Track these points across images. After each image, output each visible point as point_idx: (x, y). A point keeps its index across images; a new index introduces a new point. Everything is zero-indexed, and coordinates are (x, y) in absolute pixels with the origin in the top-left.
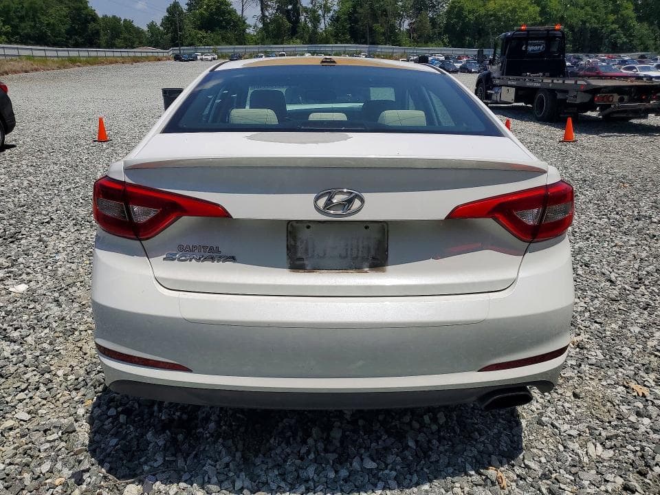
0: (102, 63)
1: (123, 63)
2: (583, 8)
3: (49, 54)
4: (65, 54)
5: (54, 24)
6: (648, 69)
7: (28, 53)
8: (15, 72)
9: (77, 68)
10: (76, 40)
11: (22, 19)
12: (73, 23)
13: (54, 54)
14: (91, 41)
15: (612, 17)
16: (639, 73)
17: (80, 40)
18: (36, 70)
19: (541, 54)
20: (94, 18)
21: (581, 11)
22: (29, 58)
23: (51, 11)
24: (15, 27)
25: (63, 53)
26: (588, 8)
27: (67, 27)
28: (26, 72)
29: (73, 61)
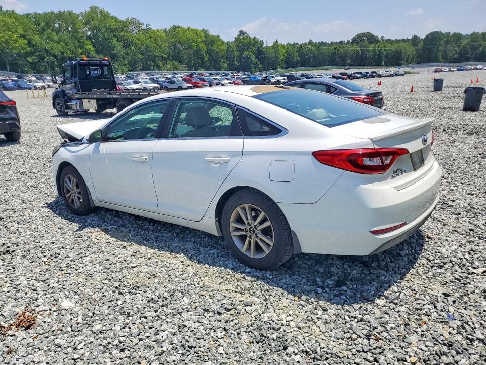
2: (58, 43)
6: (129, 84)
15: (80, 50)
16: (126, 86)
19: (99, 77)
21: (59, 45)
26: (62, 43)
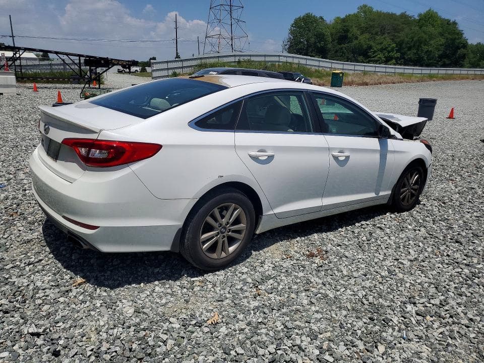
0: (454, 79)
1: (473, 79)
3: (415, 71)
4: (428, 72)
5: (431, 51)
7: (401, 71)
8: (386, 83)
9: (432, 82)
10: (444, 62)
11: (410, 49)
12: (446, 50)
13: (420, 72)
14: (457, 62)
17: (447, 62)
18: (401, 82)
20: (465, 45)
22: (401, 74)
23: (432, 42)
24: (403, 54)
25: (426, 71)
27: (441, 52)
28: (394, 83)
29: (431, 77)
